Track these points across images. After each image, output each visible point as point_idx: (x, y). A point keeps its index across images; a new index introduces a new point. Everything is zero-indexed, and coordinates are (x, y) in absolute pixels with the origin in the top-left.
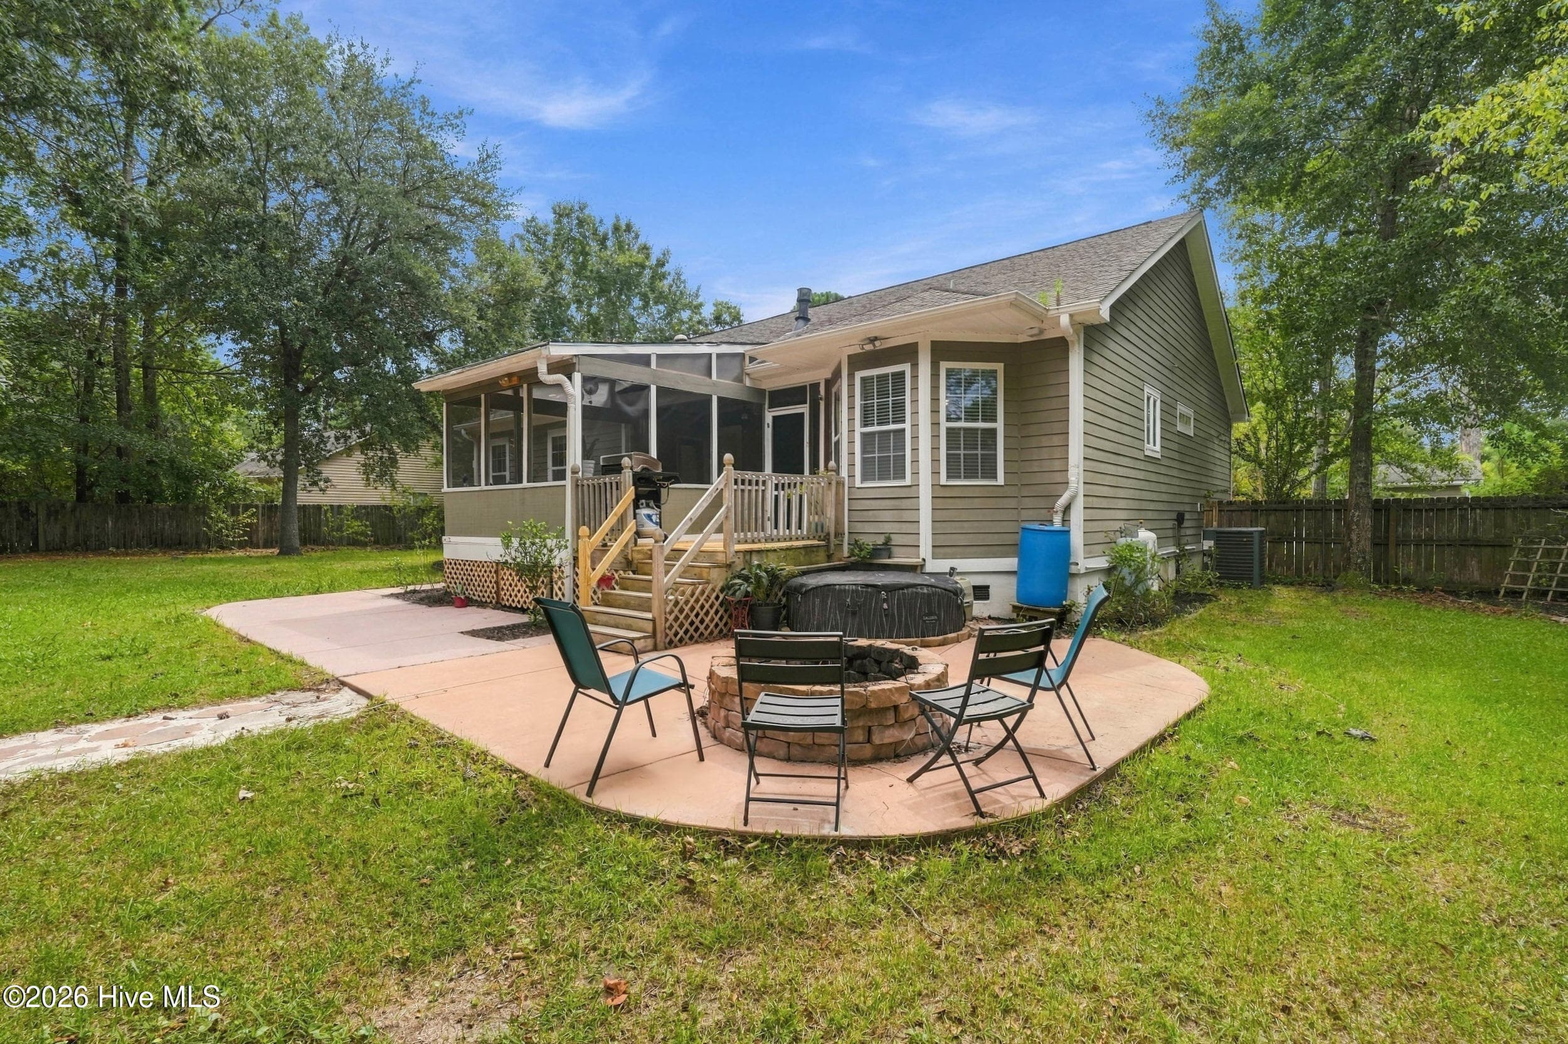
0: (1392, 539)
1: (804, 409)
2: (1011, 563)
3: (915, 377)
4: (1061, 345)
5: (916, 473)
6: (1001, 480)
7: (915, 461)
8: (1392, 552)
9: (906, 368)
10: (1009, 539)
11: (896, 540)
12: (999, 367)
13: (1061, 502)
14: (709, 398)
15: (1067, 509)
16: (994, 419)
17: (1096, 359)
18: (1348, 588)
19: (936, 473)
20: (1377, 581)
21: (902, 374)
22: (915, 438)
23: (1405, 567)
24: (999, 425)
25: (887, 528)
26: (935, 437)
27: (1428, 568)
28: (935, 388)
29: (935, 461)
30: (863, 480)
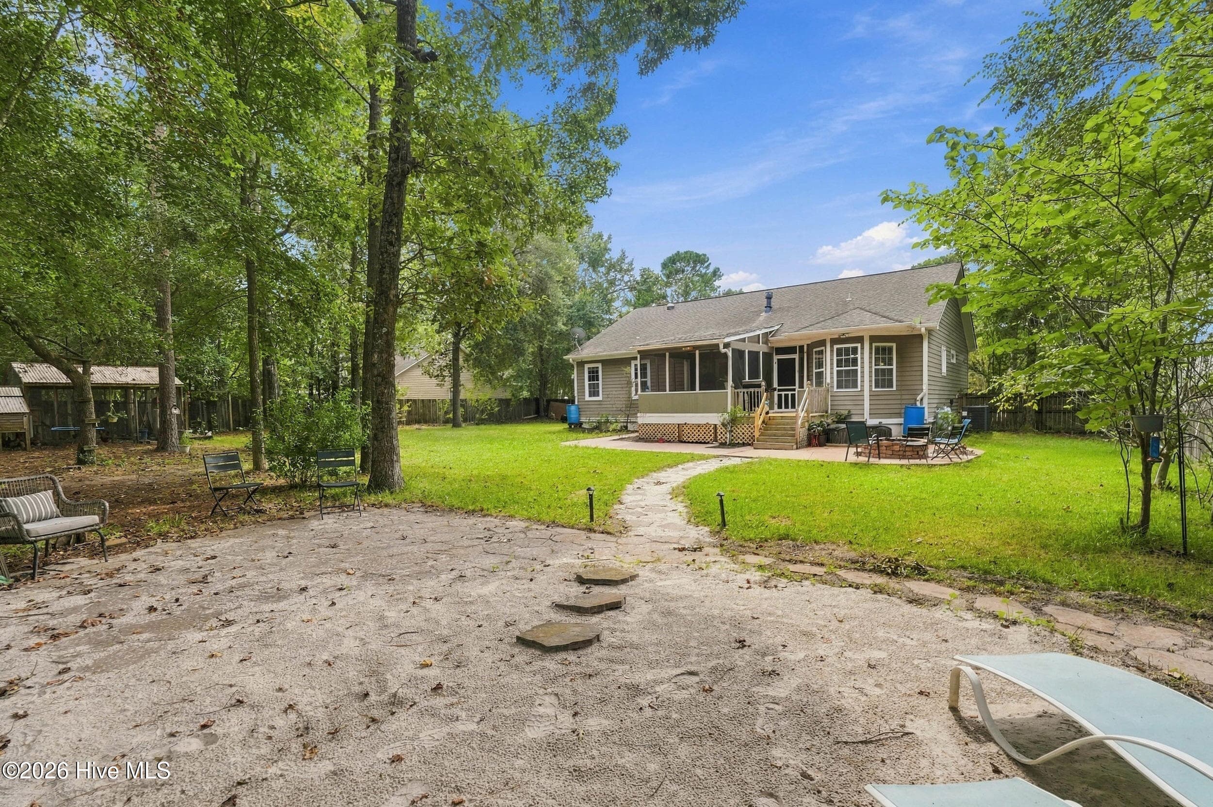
0: (1044, 410)
1: (796, 356)
2: (901, 420)
3: (862, 348)
4: (920, 337)
5: (862, 386)
6: (894, 388)
7: (862, 381)
8: (1044, 417)
9: (859, 345)
10: (897, 411)
11: (853, 412)
12: (894, 345)
13: (919, 398)
14: (744, 351)
15: (922, 400)
16: (892, 365)
17: (932, 342)
18: (1025, 431)
19: (871, 386)
20: (1037, 428)
21: (857, 348)
22: (862, 372)
23: (1050, 423)
24: (894, 367)
25: (849, 407)
26: (870, 372)
27: (1059, 423)
28: (871, 353)
29: (871, 381)
30: (838, 388)
